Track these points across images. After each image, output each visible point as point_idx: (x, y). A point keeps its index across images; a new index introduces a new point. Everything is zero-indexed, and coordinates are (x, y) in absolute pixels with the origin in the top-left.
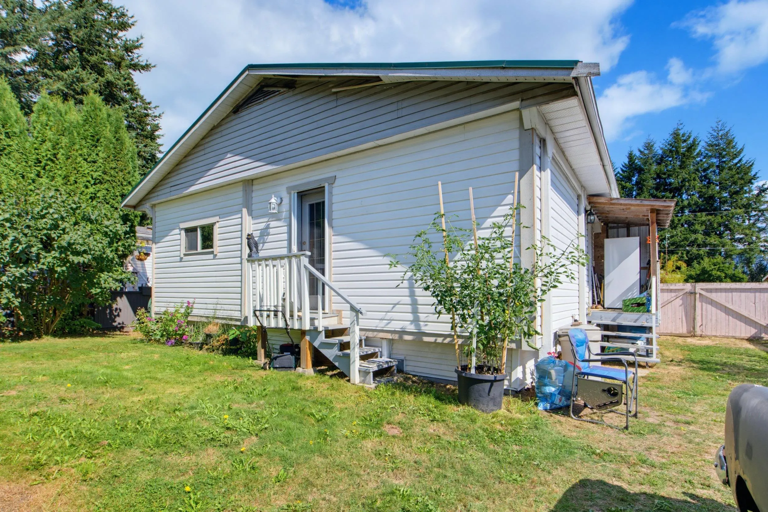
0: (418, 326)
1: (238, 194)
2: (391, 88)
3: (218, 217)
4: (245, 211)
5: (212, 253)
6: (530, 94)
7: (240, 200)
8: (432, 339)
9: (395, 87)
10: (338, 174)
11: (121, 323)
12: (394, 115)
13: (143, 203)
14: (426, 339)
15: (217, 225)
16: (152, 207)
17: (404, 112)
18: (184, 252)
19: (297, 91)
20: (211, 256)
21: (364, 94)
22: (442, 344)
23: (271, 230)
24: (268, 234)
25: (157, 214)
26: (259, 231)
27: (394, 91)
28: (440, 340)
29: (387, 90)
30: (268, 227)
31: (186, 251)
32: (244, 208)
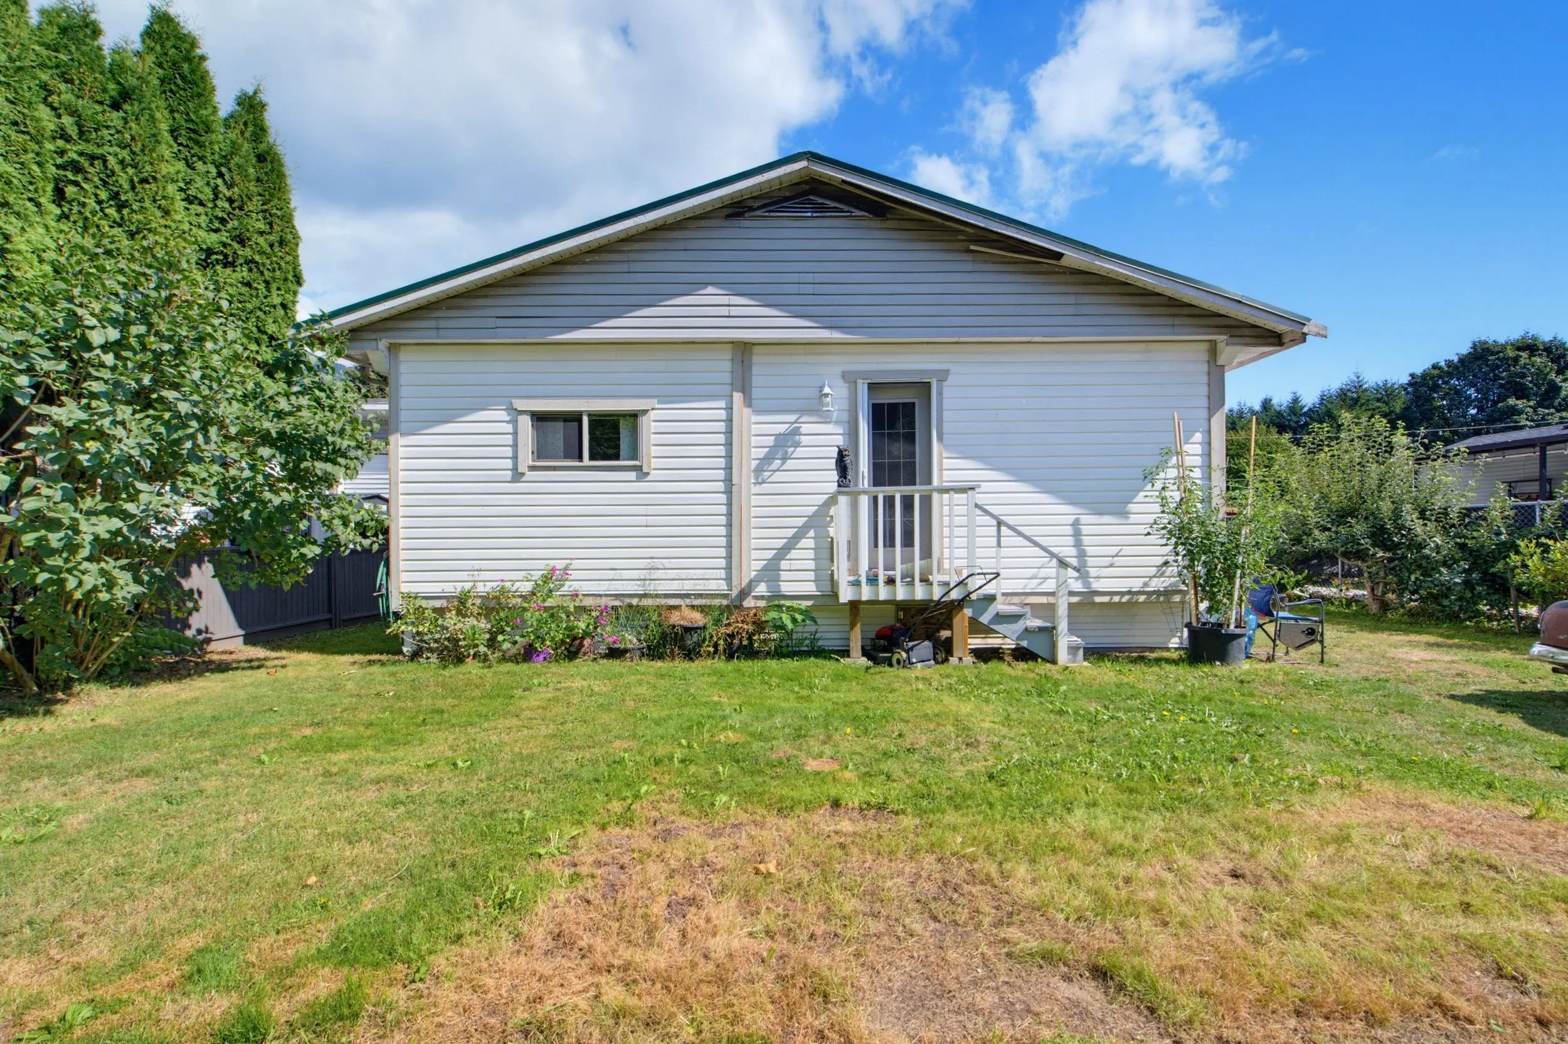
0: (1087, 584)
1: (722, 366)
2: (1064, 273)
3: (656, 400)
4: (738, 397)
5: (638, 469)
6: (1238, 332)
7: (727, 378)
8: (1106, 599)
9: (1071, 273)
10: (953, 368)
11: (203, 628)
12: (1071, 310)
13: (365, 335)
14: (1098, 599)
15: (653, 415)
16: (389, 349)
17: (1086, 310)
18: (531, 463)
19: (889, 224)
20: (632, 475)
21: (1020, 267)
22: (1120, 603)
23: (802, 437)
24: (797, 445)
25: (403, 368)
26: (773, 438)
27: (1071, 279)
28: (1116, 599)
29: (1058, 273)
30: (796, 432)
31: (533, 461)
32: (737, 391)
